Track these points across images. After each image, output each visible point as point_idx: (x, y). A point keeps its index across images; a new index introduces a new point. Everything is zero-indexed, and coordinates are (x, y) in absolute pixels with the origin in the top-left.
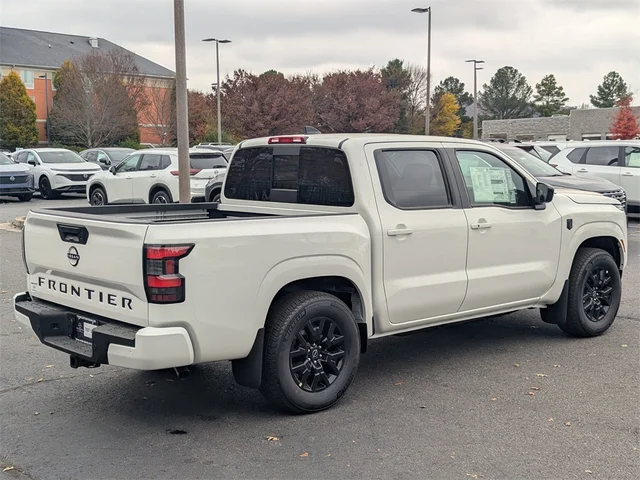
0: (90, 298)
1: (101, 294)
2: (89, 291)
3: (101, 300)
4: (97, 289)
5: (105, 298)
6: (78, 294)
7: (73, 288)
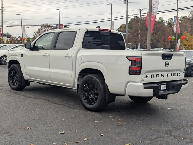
0: (167, 76)
1: (171, 74)
2: (168, 74)
3: (171, 76)
4: (170, 73)
5: (173, 75)
6: (163, 76)
7: (162, 75)
